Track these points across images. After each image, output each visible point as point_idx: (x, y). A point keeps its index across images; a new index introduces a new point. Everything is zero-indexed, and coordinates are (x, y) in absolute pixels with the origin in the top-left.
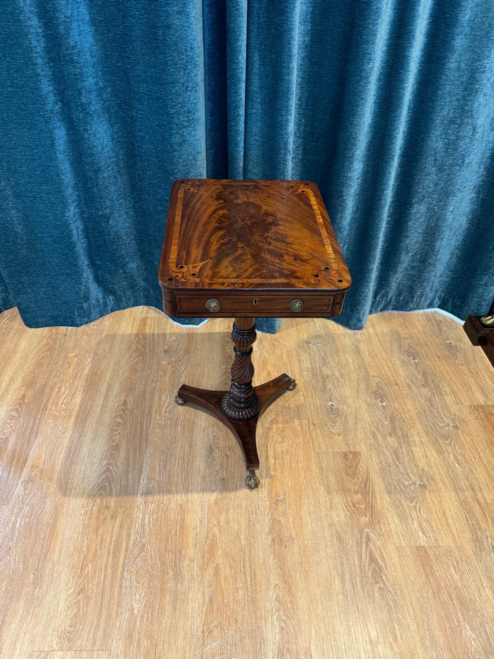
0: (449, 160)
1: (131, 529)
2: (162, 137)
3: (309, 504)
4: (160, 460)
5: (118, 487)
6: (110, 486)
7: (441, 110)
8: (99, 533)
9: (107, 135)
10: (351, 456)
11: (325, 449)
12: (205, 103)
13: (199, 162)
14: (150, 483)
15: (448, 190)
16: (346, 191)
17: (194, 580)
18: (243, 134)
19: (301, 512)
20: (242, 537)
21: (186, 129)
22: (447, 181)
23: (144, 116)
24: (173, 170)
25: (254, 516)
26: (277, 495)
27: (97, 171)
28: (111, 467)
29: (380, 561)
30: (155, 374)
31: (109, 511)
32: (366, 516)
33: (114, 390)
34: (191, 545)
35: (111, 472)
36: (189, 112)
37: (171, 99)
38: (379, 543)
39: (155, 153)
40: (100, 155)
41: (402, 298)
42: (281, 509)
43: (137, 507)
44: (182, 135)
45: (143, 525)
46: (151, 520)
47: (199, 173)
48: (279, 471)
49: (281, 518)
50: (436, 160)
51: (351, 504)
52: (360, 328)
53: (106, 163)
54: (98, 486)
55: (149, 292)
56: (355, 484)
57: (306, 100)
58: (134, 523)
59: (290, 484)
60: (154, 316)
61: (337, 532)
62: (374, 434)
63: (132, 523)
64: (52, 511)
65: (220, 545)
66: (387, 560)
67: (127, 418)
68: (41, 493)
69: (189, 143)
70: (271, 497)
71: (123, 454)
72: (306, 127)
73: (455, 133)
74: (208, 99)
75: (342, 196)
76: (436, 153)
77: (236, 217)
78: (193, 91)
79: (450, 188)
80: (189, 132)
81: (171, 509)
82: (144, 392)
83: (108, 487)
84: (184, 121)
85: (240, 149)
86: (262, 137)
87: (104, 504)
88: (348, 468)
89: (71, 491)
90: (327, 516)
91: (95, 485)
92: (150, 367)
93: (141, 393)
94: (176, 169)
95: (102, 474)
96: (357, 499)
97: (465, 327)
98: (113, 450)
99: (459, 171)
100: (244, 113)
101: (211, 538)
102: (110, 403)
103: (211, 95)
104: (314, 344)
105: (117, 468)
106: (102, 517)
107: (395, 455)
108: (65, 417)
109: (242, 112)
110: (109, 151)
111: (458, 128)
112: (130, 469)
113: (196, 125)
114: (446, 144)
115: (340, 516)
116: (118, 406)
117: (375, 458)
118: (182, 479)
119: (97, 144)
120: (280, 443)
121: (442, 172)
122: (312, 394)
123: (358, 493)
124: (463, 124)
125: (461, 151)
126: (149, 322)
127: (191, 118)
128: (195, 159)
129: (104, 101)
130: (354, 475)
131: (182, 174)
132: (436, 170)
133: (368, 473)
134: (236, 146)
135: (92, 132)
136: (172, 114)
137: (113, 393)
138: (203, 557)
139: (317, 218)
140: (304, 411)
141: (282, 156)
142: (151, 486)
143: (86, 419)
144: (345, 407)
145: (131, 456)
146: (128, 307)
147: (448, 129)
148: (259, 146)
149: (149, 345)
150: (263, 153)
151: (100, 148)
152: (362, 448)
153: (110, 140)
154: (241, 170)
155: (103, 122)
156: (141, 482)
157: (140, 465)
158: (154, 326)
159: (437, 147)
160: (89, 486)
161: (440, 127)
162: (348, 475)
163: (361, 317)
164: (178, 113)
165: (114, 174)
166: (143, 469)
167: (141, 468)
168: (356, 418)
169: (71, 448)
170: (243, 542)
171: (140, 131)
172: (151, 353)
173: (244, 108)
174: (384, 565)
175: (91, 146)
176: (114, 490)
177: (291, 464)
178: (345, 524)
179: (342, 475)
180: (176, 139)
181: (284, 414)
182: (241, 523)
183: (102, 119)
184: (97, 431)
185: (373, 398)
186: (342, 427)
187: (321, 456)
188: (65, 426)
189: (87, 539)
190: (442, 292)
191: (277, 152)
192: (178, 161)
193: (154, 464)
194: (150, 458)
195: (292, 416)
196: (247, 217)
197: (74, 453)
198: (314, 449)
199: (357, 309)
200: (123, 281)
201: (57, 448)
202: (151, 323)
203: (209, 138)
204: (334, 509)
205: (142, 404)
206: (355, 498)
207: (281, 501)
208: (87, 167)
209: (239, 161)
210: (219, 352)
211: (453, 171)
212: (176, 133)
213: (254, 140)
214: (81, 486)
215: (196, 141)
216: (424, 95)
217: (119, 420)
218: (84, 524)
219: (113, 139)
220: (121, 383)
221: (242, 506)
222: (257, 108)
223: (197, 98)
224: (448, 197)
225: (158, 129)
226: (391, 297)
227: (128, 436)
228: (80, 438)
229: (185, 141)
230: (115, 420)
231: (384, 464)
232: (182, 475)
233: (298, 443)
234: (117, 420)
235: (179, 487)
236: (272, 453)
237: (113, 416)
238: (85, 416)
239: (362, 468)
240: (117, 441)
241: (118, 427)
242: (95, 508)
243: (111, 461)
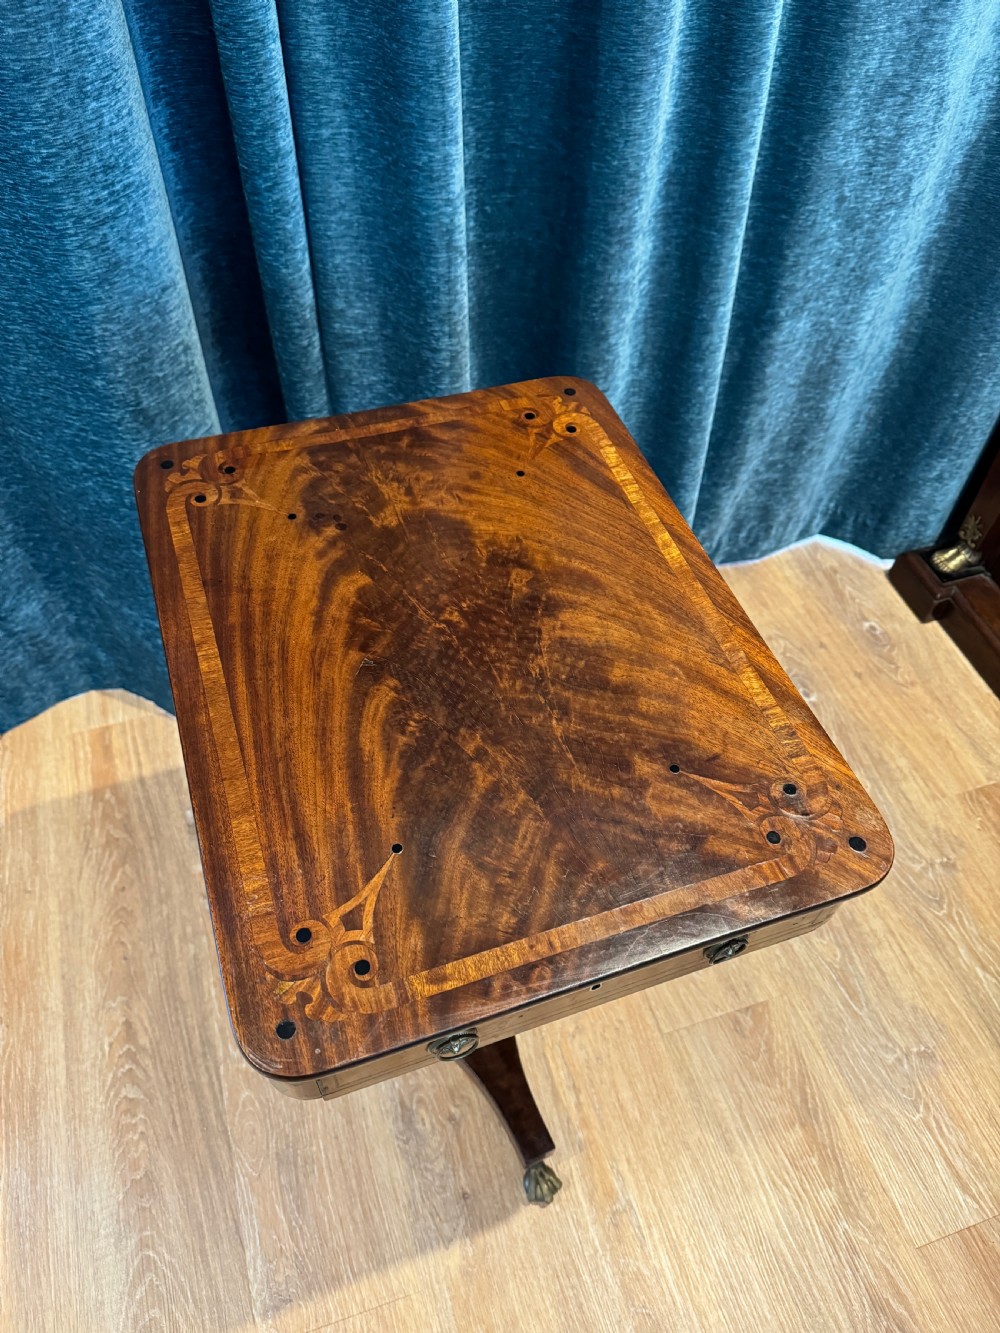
0: (874, 196)
2: (33, 260)
4: (281, 1187)
5: (191, 1311)
6: (169, 1315)
7: (864, 56)
10: (748, 1021)
11: (684, 1023)
12: (148, 109)
13: (173, 314)
14: (276, 1271)
15: (866, 273)
18: (299, 208)
21: (112, 228)
22: (865, 250)
24: (96, 358)
26: (609, 1195)
28: (152, 1254)
29: (894, 1305)
30: (185, 912)
33: (86, 994)
35: (157, 1270)
36: (108, 168)
37: (36, 135)
38: (878, 1253)
41: (743, 535)
42: (631, 1238)
44: (102, 248)
47: (181, 348)
48: (594, 1121)
49: (640, 1265)
50: (841, 199)
55: (94, 658)
56: (780, 1101)
57: (472, 64)
59: (632, 1155)
60: (127, 718)
66: (909, 1294)
67: (148, 1078)
69: (132, 266)
70: (598, 1209)
71: (171, 1197)
72: (479, 150)
73: (896, 119)
74: (153, 96)
76: (842, 182)
77: (405, 603)
78: (105, 92)
79: (871, 266)
80: (124, 235)
82: (171, 977)
84: (98, 202)
85: (299, 255)
86: (365, 212)
88: (752, 1057)
92: (163, 890)
93: (163, 987)
94: (106, 354)
95: (134, 1286)
96: (796, 1141)
97: (893, 576)
98: (141, 1196)
99: (894, 219)
102: (88, 1043)
103: (159, 79)
105: (170, 1252)
107: (844, 986)
109: (286, 140)
111: (903, 104)
112: (209, 1243)
113: (141, 203)
114: (869, 153)
116: (111, 1045)
117: (802, 1009)
118: (356, 1230)
120: (573, 1036)
121: (853, 230)
123: (793, 1125)
124: (918, 91)
125: (907, 167)
126: (117, 743)
127: (118, 187)
128: (161, 311)
130: (770, 1075)
131: (128, 366)
132: (839, 225)
133: (800, 1057)
134: (286, 250)
136: (53, 185)
137: (84, 1008)
139: (659, 542)
141: (442, 270)
143: (34, 1114)
145: (198, 1200)
146: (43, 707)
147: (877, 111)
148: (357, 238)
149: (141, 817)
150: (373, 259)
152: (768, 989)
154: (309, 315)
156: (251, 1273)
157: (231, 1223)
158: (137, 754)
159: (846, 165)
161: (857, 108)
162: (758, 1081)
164: (70, 181)
166: (245, 1234)
167: (238, 1231)
169: (18, 1224)
172: (154, 843)
174: (905, 1313)
177: (617, 1093)
179: (745, 1086)
180: (84, 265)
182: (547, 1312)
184: (78, 1146)
187: (680, 1044)
190: (830, 500)
191: (424, 260)
192: (105, 330)
193: (268, 1205)
194: (253, 1190)
196: (442, 591)
197: (33, 1240)
198: (660, 1031)
200: (13, 656)
202: (126, 745)
203: (181, 219)
205: (178, 1022)
206: (792, 1141)
207: (624, 1211)
209: (299, 292)
211: (880, 223)
212: (80, 247)
213: (341, 222)
215: (151, 254)
216: (814, 13)
217: (130, 1092)
220: (99, 968)
221: (534, 1260)
222: (335, 123)
223: (125, 111)
224: (864, 289)
225: (13, 235)
226: (720, 538)
227: (169, 1137)
228: (34, 1183)
229: (117, 265)
230: (116, 1095)
231: (826, 1019)
232: (353, 1219)
233: (617, 1024)
234: (124, 1092)
235: (357, 1259)
236: (562, 1073)
237: (108, 1083)
238: (27, 1104)
239: (784, 1048)
240: (143, 1164)
241: (134, 1116)
243: (147, 1233)
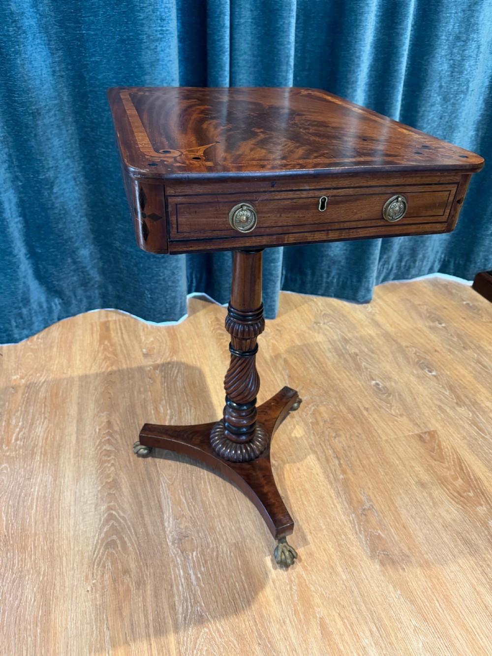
0: (454, 87)
1: (173, 595)
2: (126, 57)
3: (407, 505)
4: (184, 489)
5: (134, 538)
6: (121, 539)
7: (447, 23)
8: (124, 614)
9: (46, 65)
10: (427, 437)
11: (393, 436)
14: (180, 523)
15: (453, 125)
17: (296, 651)
18: (228, 52)
19: (400, 517)
20: (340, 569)
21: (159, 44)
22: (452, 113)
23: (99, 32)
25: (343, 537)
26: (360, 502)
27: (36, 114)
28: (114, 513)
30: (140, 383)
31: (130, 577)
32: (481, 505)
33: (89, 410)
34: (272, 599)
35: (116, 520)
39: (117, 83)
40: (39, 92)
41: (403, 264)
42: (373, 520)
43: (173, 561)
44: (154, 51)
45: (189, 584)
46: (199, 575)
48: (348, 471)
49: (379, 532)
50: (441, 87)
51: (456, 494)
52: (367, 302)
53: (46, 105)
54: (102, 544)
56: (449, 469)
58: (175, 588)
59: (370, 486)
60: (117, 319)
61: (458, 533)
62: (440, 408)
63: (172, 587)
64: (38, 597)
65: (313, 589)
67: (118, 442)
68: (13, 573)
69: (163, 63)
70: (354, 508)
71: (125, 489)
73: (461, 52)
76: (441, 78)
79: (455, 121)
80: (163, 49)
81: (223, 553)
82: (132, 406)
83: (118, 542)
84: (156, 31)
85: (225, 73)
86: (254, 56)
87: (120, 567)
88: (431, 451)
89: (61, 558)
90: (435, 515)
91: (97, 542)
92: (130, 375)
93: (128, 409)
95: (104, 525)
96: (460, 485)
97: (475, 287)
98: (110, 489)
99: (463, 100)
101: (297, 581)
102: (88, 429)
104: (324, 323)
105: (124, 512)
106: (121, 589)
107: (475, 425)
108: (25, 457)
110: (49, 89)
111: (463, 46)
112: (144, 510)
114: (451, 66)
115: (450, 511)
116: (100, 429)
117: (454, 433)
118: (224, 508)
119: (34, 75)
120: (335, 438)
121: (446, 102)
122: (347, 375)
123: (457, 478)
124: (469, 40)
125: (466, 75)
126: (112, 326)
129: (40, 15)
130: (441, 458)
132: (440, 99)
133: (456, 452)
134: (221, 70)
135: (27, 56)
136: (142, 20)
137: (88, 415)
138: (296, 613)
140: (347, 396)
142: (182, 526)
143: (58, 453)
144: (393, 384)
145: (140, 491)
146: (79, 312)
147: (453, 48)
148: (249, 67)
149: (122, 351)
150: (256, 77)
151: (38, 82)
152: (435, 425)
153: (51, 73)
155: (40, 46)
156: (166, 524)
157: (157, 502)
158: (121, 330)
159: (442, 70)
160: (88, 545)
161: (445, 45)
162: (435, 460)
164: (149, 19)
165: (57, 122)
166: (164, 507)
167: (160, 506)
168: (412, 393)
169: (45, 496)
170: (344, 577)
171: (93, 55)
172: (127, 359)
175: (26, 78)
176: (129, 544)
177: (360, 461)
178: (461, 521)
179: (428, 462)
180: (147, 57)
181: (325, 403)
182: (330, 550)
183: (39, 41)
184: (79, 467)
185: (419, 369)
186: (401, 407)
187: (392, 444)
188: (28, 468)
189: (108, 628)
190: (442, 253)
191: (277, 69)
193: (177, 496)
194: (169, 490)
195: (335, 403)
197: (52, 504)
198: (381, 438)
201: (24, 502)
202: (116, 327)
204: (440, 505)
205: (134, 422)
206: (457, 485)
207: (369, 509)
208: (21, 109)
210: (215, 347)
211: (457, 100)
212: (147, 48)
214: (76, 549)
216: (426, 7)
217: (108, 447)
218: (96, 605)
219: (54, 72)
220: (97, 401)
221: (321, 527)
222: (246, 17)
224: (453, 132)
225: (121, 47)
227: (127, 466)
228: (55, 480)
230: (101, 448)
231: (468, 438)
232: (222, 504)
233: (358, 435)
234: (104, 447)
235: (224, 521)
236: (330, 451)
237: (97, 444)
238: (55, 450)
239: (447, 448)
240: (112, 476)
241: (109, 457)
242: (107, 576)
243: (112, 504)
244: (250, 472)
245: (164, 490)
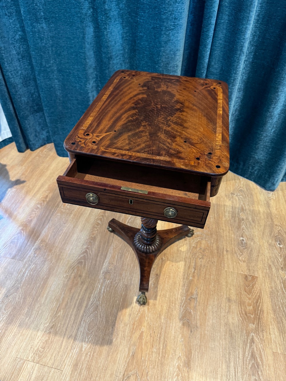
1: (92, 294)
2: (154, 36)
3: (214, 306)
4: (119, 252)
5: (89, 264)
6: (85, 262)
8: (72, 291)
9: (119, 34)
10: (250, 278)
11: (231, 270)
12: (188, 15)
13: (177, 57)
14: (110, 266)
16: (281, 88)
17: (125, 338)
18: (211, 38)
19: (207, 309)
20: (163, 317)
21: (172, 32)
23: (144, 21)
24: (158, 60)
25: (173, 305)
26: (192, 294)
27: (110, 58)
28: (88, 250)
29: (259, 360)
31: (81, 279)
32: (254, 324)
34: (127, 314)
35: (87, 254)
36: (175, 19)
37: (164, 7)
38: (260, 346)
39: (149, 48)
40: (113, 48)
42: (192, 304)
43: (99, 280)
44: (168, 35)
45: (100, 292)
46: (105, 291)
47: (176, 65)
48: (196, 278)
49: (192, 311)
51: (244, 312)
52: (273, 190)
53: (116, 54)
54: (77, 261)
56: (249, 299)
57: (263, 16)
58: (94, 291)
59: (202, 289)
61: (230, 330)
62: (270, 266)
63: (93, 290)
64: (47, 271)
65: (146, 319)
66: (264, 360)
67: (104, 221)
68: (43, 258)
69: (173, 42)
70: (187, 295)
71: (97, 243)
72: (259, 38)
74: (190, 12)
75: (277, 92)
78: (181, 3)
80: (174, 34)
81: (119, 286)
83: (83, 263)
84: (171, 25)
85: (208, 49)
86: (225, 41)
87: (79, 273)
88: (247, 286)
89: (61, 260)
90: (225, 317)
91: (76, 260)
94: (160, 60)
95: (82, 254)
96: (249, 309)
98: (91, 240)
100: (215, 23)
101: (142, 312)
103: (193, 9)
104: (237, 196)
105: (92, 252)
106: (75, 282)
107: (283, 284)
108: (68, 214)
109: (213, 21)
110: (119, 46)
112: (100, 254)
113: (179, 29)
115: (234, 319)
116: (100, 212)
117: (267, 283)
118: (130, 268)
119: (112, 40)
120: (200, 258)
122: (229, 229)
123: (251, 305)
127: (176, 23)
128: (175, 54)
129: (120, 9)
130: (250, 292)
131: (164, 64)
133: (261, 293)
134: (205, 47)
135: (109, 31)
136: (164, 19)
138: (134, 324)
140: (221, 240)
141: (238, 56)
142: (110, 268)
143: (80, 217)
144: (252, 243)
145: (102, 246)
148: (221, 48)
150: (224, 54)
151: (113, 43)
152: (260, 274)
153: (121, 38)
154: (206, 65)
155: (118, 25)
156: (104, 264)
157: (106, 253)
160: (72, 259)
162: (245, 291)
163: (275, 182)
164: (167, 19)
165: (121, 62)
166: (107, 256)
167: (106, 255)
168: (259, 252)
169: (67, 233)
170: (162, 321)
171: (141, 32)
173: (215, 18)
174: (261, 363)
175: (108, 41)
176: (87, 266)
177: (205, 275)
178: (237, 326)
179: (241, 290)
180: (164, 38)
181: (207, 239)
182: (164, 307)
183: (117, 22)
184: (85, 226)
185: (274, 241)
186: (247, 257)
187: (228, 274)
188: (67, 219)
189: (64, 293)
191: (234, 53)
192: (162, 54)
193: (115, 254)
194: (113, 250)
195: (212, 242)
197: (68, 237)
198: (224, 268)
199: (273, 177)
201: (59, 232)
203: (187, 42)
204: (231, 313)
206: (248, 309)
207: (194, 299)
208: (103, 55)
209: (205, 58)
212: (164, 34)
213: (219, 43)
214: (68, 259)
215: (177, 41)
217: (99, 222)
218: (64, 283)
219: (123, 37)
221: (166, 295)
223: (183, 8)
225: (153, 31)
227: (102, 233)
228: (74, 228)
229: (170, 40)
230: (96, 221)
231: (273, 289)
232: (130, 266)
233: (213, 262)
234: (98, 221)
235: (127, 273)
236: (193, 264)
237: (96, 218)
238: (79, 215)
239: (257, 288)
240: (95, 235)
241: (98, 226)
242: (73, 274)
243: (89, 246)
244: (144, 258)
245: (111, 250)
